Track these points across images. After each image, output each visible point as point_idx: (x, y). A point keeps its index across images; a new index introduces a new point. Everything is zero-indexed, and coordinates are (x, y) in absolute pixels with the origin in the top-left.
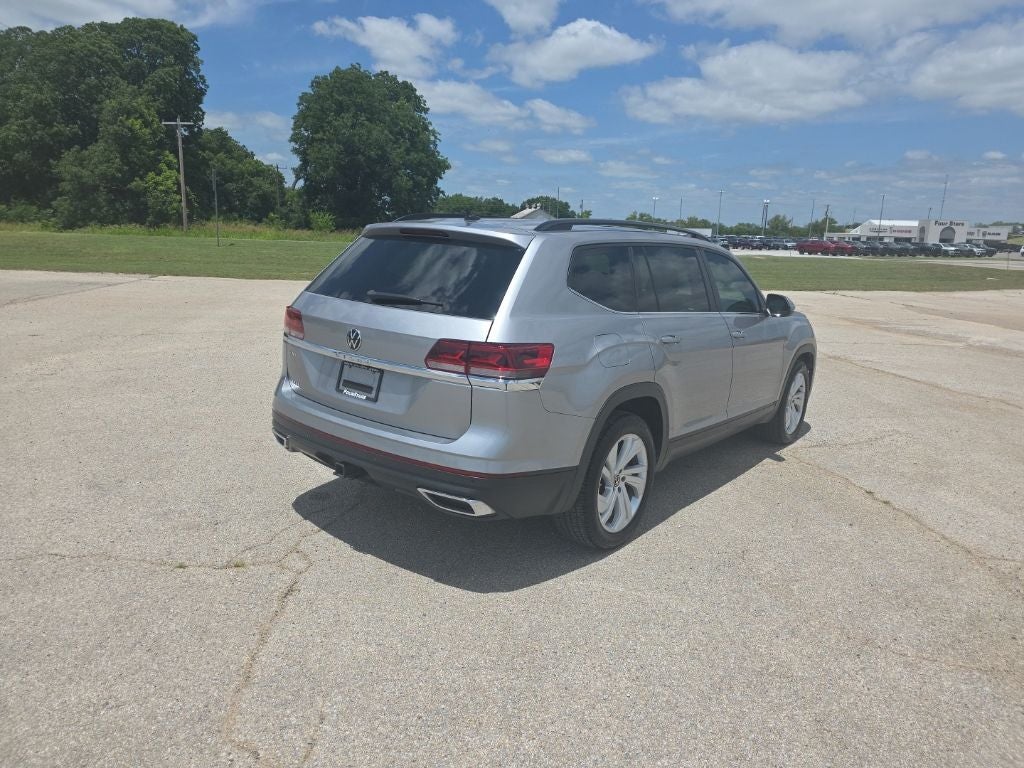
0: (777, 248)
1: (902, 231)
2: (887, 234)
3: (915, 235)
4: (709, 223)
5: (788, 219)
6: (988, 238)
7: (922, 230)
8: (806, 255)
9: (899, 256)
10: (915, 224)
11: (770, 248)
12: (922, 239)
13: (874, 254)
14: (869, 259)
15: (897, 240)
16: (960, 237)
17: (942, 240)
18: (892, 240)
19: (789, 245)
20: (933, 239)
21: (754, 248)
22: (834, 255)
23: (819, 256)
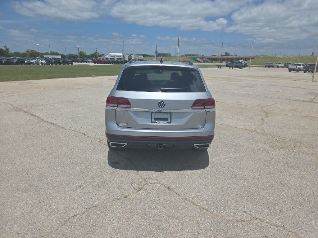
0: (86, 62)
1: (119, 57)
2: (115, 57)
3: (122, 57)
4: (59, 54)
5: (84, 53)
6: (139, 58)
7: (124, 56)
8: (96, 64)
9: (121, 63)
10: (121, 54)
11: (84, 62)
12: (124, 59)
13: (115, 63)
14: (114, 65)
15: (118, 59)
16: (133, 57)
17: (129, 59)
18: (117, 59)
19: (90, 61)
20: (127, 59)
21: (79, 62)
22: (105, 64)
23: (100, 64)
